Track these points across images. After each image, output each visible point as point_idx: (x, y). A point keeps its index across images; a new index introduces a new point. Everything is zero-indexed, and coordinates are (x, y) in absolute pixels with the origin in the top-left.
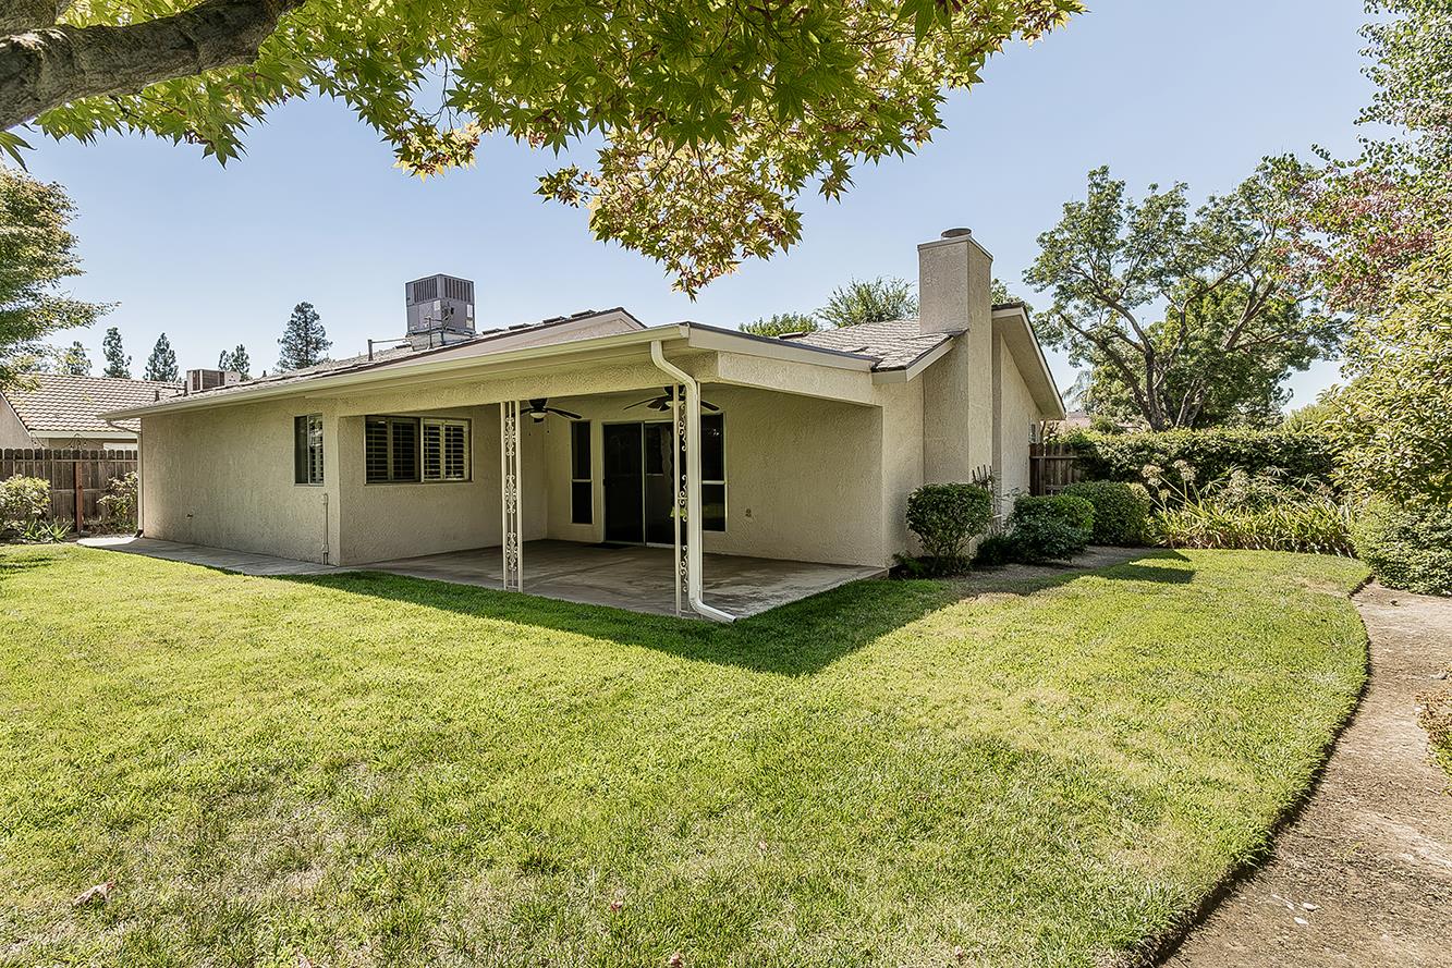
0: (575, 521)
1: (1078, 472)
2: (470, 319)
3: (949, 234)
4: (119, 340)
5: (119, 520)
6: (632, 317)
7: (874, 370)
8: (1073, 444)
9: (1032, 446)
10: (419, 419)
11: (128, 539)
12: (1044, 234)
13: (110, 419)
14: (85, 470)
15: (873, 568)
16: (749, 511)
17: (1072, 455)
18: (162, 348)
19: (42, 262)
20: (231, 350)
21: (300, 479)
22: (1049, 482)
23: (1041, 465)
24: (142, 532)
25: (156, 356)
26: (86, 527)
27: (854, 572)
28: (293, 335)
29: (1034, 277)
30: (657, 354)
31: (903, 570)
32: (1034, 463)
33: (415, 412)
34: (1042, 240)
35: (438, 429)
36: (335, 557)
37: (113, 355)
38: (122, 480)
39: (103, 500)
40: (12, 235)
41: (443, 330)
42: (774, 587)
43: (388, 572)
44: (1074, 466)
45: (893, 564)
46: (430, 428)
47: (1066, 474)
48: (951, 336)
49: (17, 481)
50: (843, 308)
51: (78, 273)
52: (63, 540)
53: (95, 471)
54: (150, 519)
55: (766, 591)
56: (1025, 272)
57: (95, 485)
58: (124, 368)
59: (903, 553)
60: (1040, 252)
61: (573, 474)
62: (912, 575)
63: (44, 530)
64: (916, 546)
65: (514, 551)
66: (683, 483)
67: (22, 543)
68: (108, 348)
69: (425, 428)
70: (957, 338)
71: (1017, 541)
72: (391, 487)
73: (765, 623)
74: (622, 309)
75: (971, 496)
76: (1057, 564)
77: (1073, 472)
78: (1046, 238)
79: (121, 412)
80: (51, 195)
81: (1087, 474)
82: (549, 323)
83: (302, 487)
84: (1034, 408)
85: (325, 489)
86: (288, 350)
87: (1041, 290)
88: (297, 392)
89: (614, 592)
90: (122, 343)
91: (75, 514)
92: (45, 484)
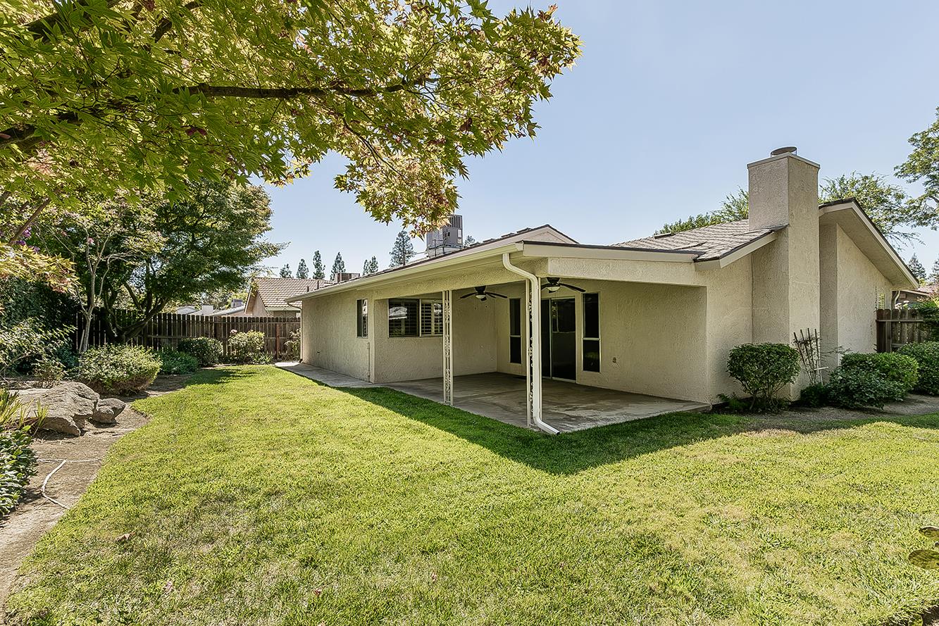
0: (511, 362)
1: (925, 333)
2: (460, 238)
3: (776, 152)
4: (320, 257)
5: (293, 354)
6: (556, 230)
7: (695, 261)
8: (920, 310)
9: (880, 312)
10: (418, 300)
11: (296, 363)
12: (916, 134)
13: (289, 301)
14: (281, 328)
15: (700, 403)
16: (615, 359)
17: (918, 319)
18: (338, 260)
19: (255, 225)
20: (370, 259)
21: (359, 335)
22: (895, 341)
23: (887, 328)
24: (302, 360)
25: (336, 264)
26: (280, 357)
27: (681, 405)
28: (397, 249)
29: (908, 170)
30: (506, 262)
31: (724, 407)
32: (880, 325)
33: (417, 295)
34: (912, 140)
35: (430, 305)
36: (372, 379)
37: (317, 265)
38: (296, 333)
39: (287, 343)
40: (241, 213)
41: (444, 246)
42: (611, 413)
43: (392, 388)
44: (921, 328)
45: (718, 401)
46: (426, 305)
47: (913, 335)
48: (772, 231)
49: (251, 333)
50: (734, 209)
51: (270, 229)
52: (270, 362)
53: (285, 328)
54: (304, 355)
55: (604, 415)
56: (897, 168)
57: (285, 335)
58: (322, 272)
59: (729, 394)
60: (912, 149)
61: (511, 332)
62: (730, 412)
63: (262, 358)
64: (738, 390)
65: (449, 380)
66: (531, 342)
67: (252, 364)
68: (315, 261)
69: (422, 305)
70: (778, 232)
71: (830, 390)
72: (403, 339)
73: (574, 438)
74: (548, 226)
75: (778, 353)
76: (870, 410)
77: (919, 334)
78: (918, 138)
79: (292, 298)
80: (259, 192)
81: (934, 335)
82: (504, 238)
83: (360, 339)
84: (883, 280)
85: (369, 340)
86: (395, 258)
87: (914, 180)
88: (354, 287)
89: (505, 409)
90: (321, 259)
91: (276, 350)
92: (262, 335)
